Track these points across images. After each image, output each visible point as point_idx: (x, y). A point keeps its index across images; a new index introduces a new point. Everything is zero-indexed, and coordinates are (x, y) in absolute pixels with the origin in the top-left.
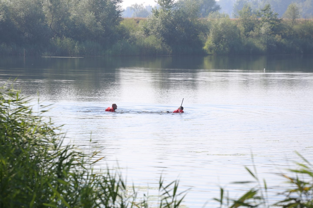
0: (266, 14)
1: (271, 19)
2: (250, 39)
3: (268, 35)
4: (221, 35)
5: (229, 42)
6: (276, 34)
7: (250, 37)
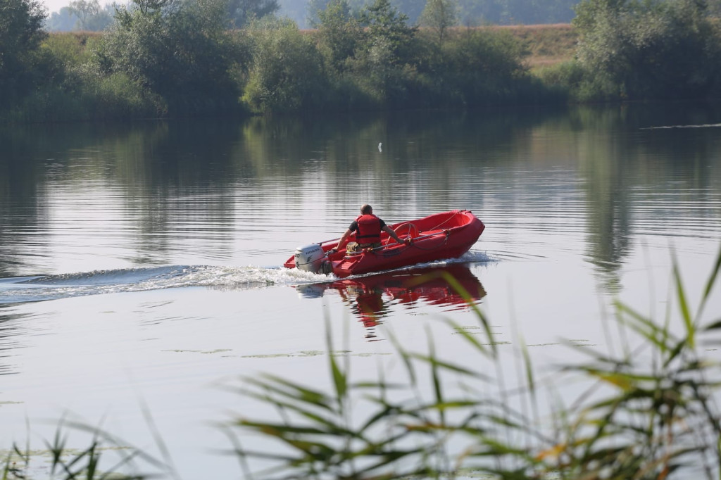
0: (380, 17)
1: (392, 29)
2: (347, 76)
3: (387, 65)
4: (281, 68)
5: (299, 84)
6: (406, 62)
7: (347, 72)
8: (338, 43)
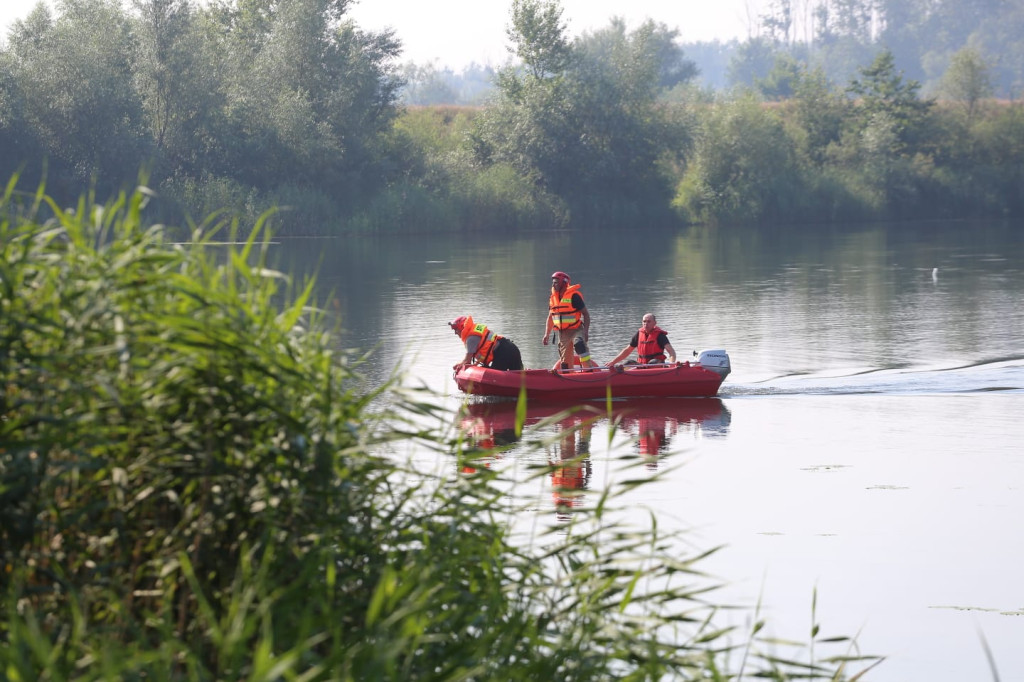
0: (880, 85)
1: (896, 103)
2: (829, 171)
3: (888, 154)
4: (733, 159)
5: (759, 181)
6: (916, 151)
7: (828, 164)
8: (816, 122)
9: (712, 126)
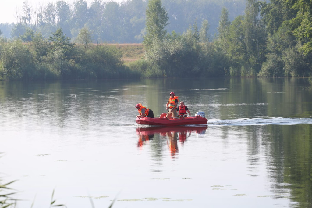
0: (59, 38)
1: (63, 44)
2: (43, 64)
3: (61, 59)
4: (13, 60)
5: (22, 67)
6: (70, 59)
7: (43, 62)
8: (39, 49)
9: (6, 49)
